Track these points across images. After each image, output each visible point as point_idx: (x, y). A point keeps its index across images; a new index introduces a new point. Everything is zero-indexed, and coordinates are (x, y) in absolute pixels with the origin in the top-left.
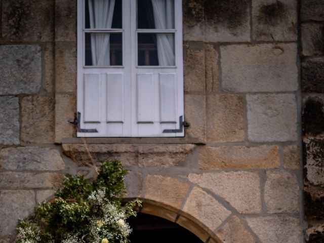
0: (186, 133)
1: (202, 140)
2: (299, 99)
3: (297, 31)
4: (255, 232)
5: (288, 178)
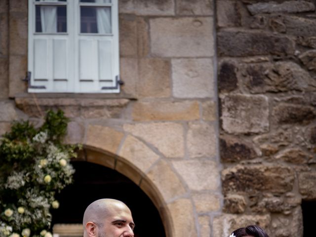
0: (121, 90)
1: (135, 95)
2: (215, 63)
3: (213, 7)
4: (180, 173)
5: (207, 128)
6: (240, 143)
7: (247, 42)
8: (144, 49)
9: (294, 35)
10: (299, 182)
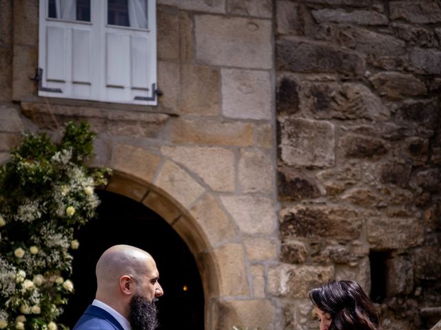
0: (159, 102)
1: (176, 110)
2: (274, 77)
3: (271, 9)
4: (229, 211)
5: (263, 157)
6: (301, 178)
7: (311, 55)
8: (187, 53)
9: (365, 52)
10: (367, 228)
